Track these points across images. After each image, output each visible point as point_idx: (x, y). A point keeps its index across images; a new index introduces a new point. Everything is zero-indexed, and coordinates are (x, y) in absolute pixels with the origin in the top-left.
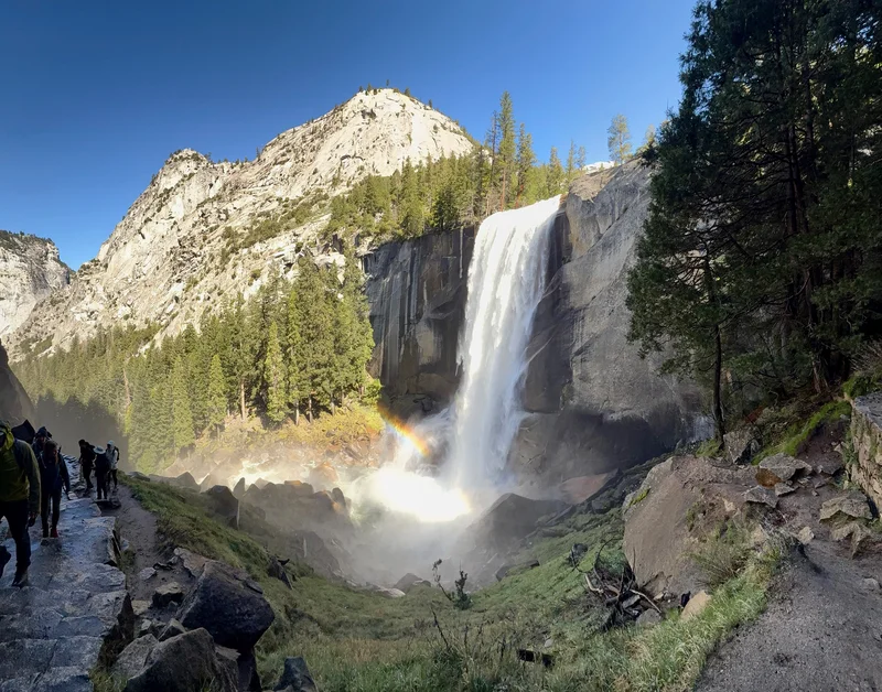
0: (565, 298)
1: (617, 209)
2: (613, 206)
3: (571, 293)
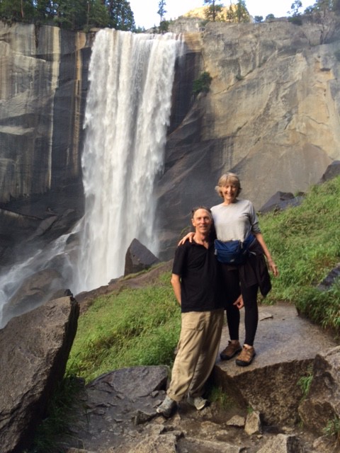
0: (210, 127)
1: (257, 58)
2: (255, 54)
3: (216, 122)
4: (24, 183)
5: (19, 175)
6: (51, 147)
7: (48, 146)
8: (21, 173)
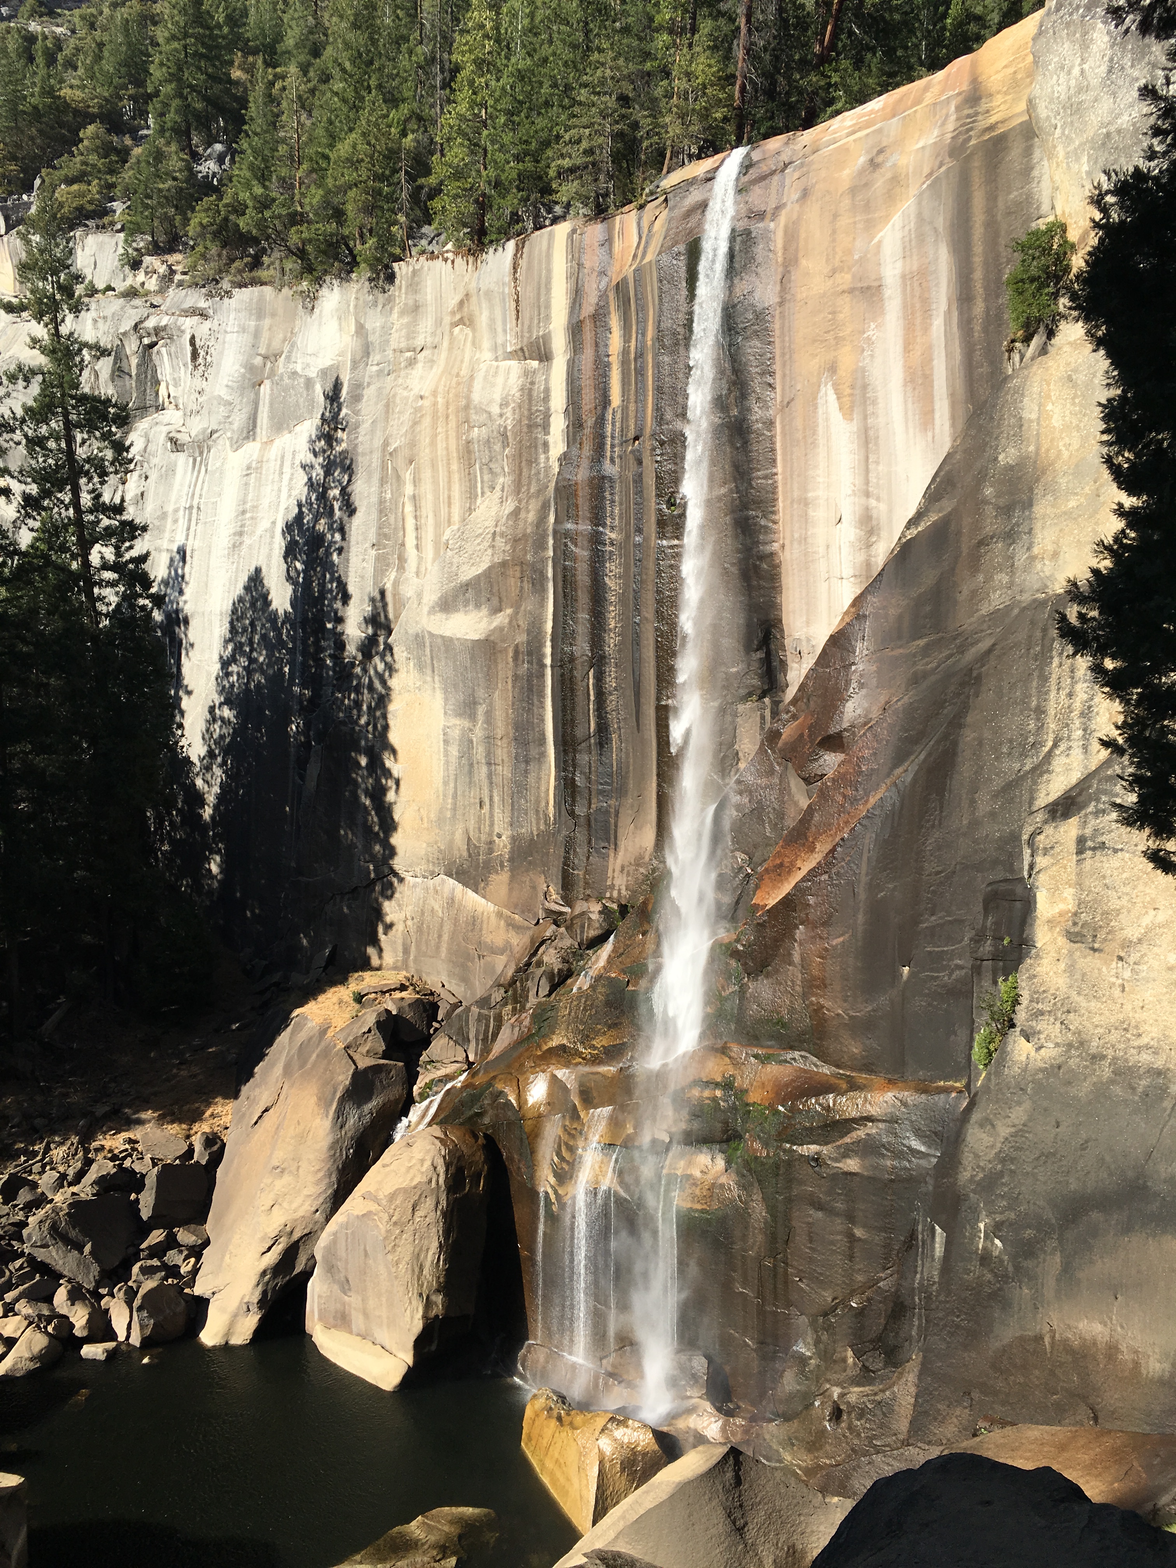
4: (496, 799)
5: (484, 770)
6: (549, 671)
7: (543, 666)
8: (489, 764)
